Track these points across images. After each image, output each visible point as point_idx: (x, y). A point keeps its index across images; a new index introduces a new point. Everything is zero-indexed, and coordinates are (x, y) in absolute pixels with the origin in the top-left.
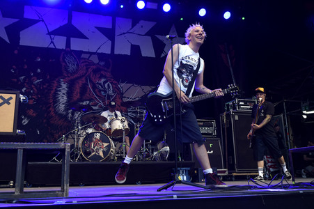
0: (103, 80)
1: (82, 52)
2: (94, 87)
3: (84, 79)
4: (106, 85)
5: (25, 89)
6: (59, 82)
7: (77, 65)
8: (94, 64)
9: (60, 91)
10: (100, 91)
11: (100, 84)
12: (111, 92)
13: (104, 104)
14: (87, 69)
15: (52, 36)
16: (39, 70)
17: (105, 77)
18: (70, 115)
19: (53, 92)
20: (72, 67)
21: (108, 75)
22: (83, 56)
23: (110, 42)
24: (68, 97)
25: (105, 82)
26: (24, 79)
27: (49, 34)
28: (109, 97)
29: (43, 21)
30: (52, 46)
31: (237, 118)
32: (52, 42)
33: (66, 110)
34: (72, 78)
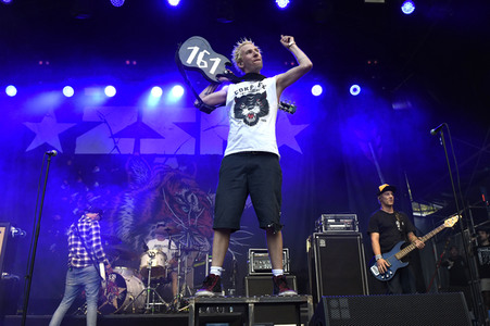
0: (184, 191)
1: (155, 156)
2: (172, 201)
3: (157, 191)
4: (189, 197)
5: (77, 210)
6: (123, 198)
7: (149, 173)
8: (172, 170)
9: (124, 210)
10: (180, 206)
11: (180, 197)
12: (195, 208)
13: (187, 225)
14: (162, 177)
15: (116, 140)
16: (97, 184)
17: (187, 186)
18: (137, 242)
19: (113, 212)
20: (141, 177)
21: (192, 183)
22: (157, 160)
23: (194, 140)
24: (134, 217)
25: (187, 194)
26: (77, 197)
27: (113, 137)
28: (193, 214)
29: (106, 122)
30: (115, 152)
31: (323, 243)
32: (116, 147)
33: (132, 235)
34: (141, 190)
